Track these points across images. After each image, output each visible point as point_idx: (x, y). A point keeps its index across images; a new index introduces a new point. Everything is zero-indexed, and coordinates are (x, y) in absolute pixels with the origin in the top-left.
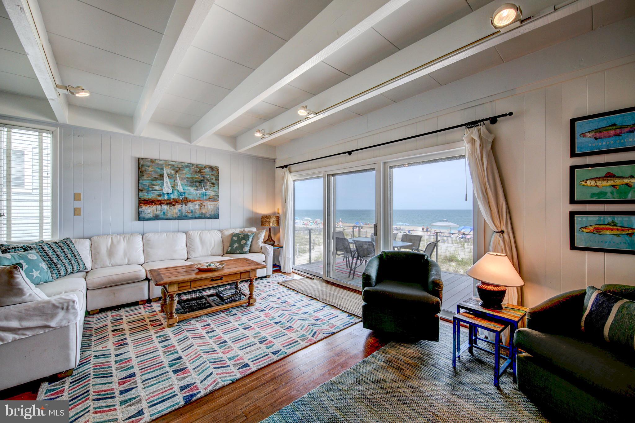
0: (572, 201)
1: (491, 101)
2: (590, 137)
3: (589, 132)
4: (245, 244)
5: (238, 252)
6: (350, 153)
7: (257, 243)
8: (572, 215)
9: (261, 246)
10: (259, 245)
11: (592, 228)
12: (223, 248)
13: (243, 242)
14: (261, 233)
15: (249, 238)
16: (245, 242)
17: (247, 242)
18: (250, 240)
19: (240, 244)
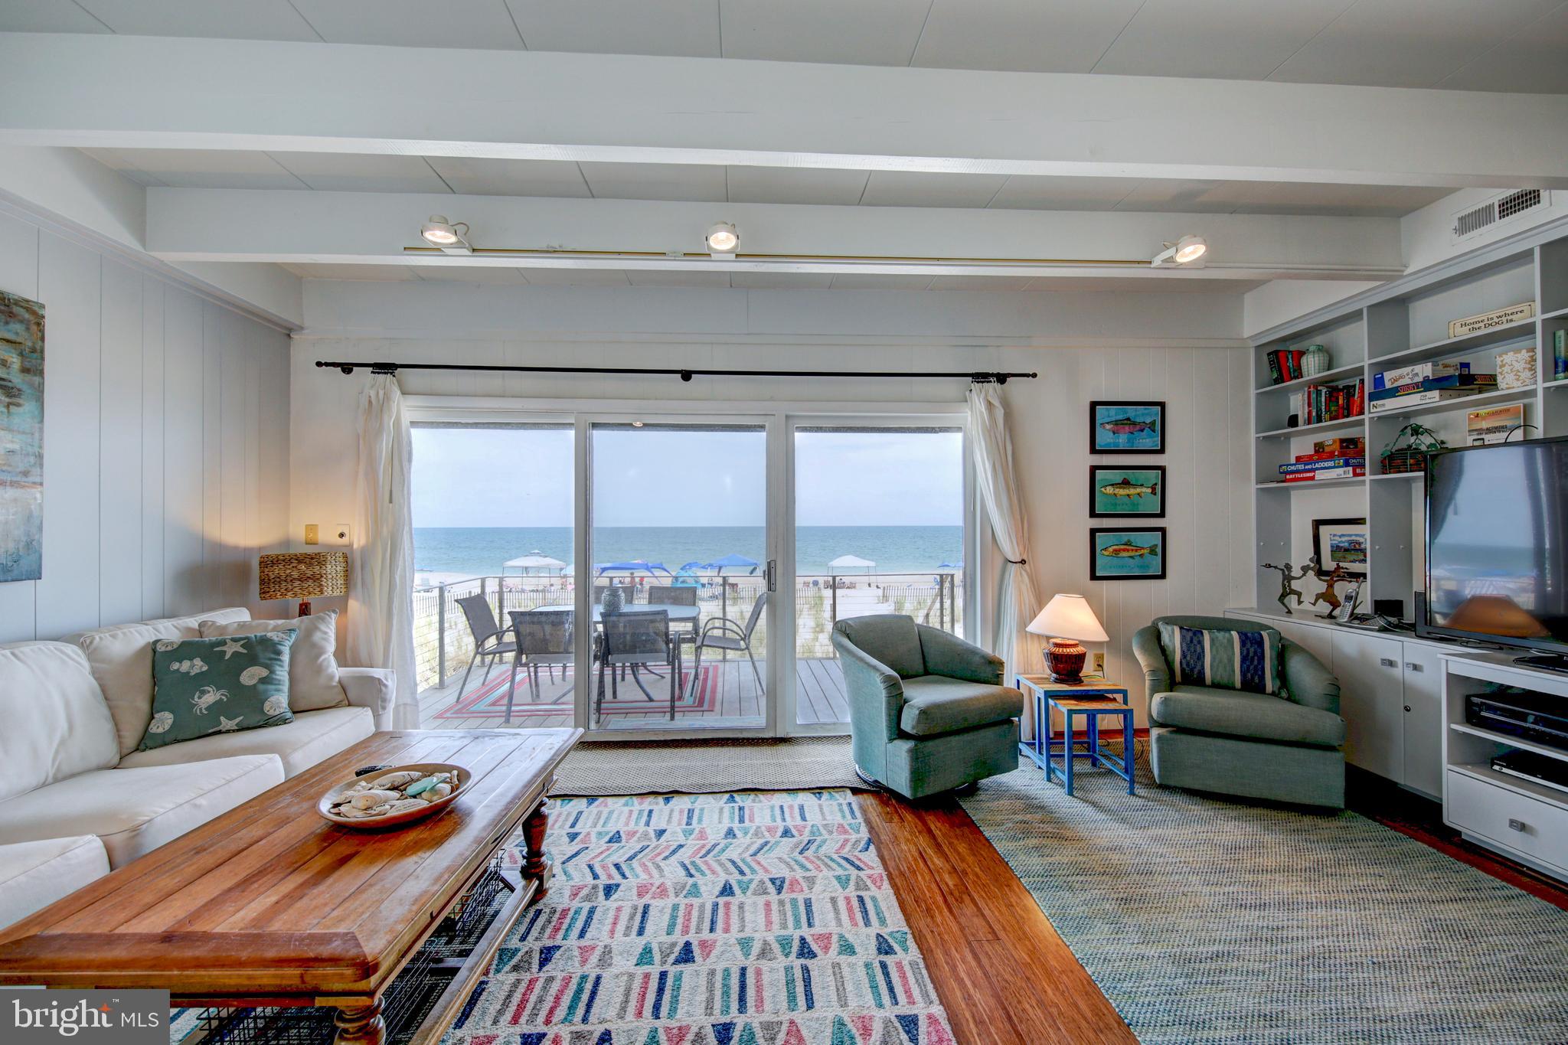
0: (1093, 514)
1: (998, 346)
2: (1109, 430)
3: (1108, 423)
4: (264, 681)
5: (226, 723)
6: (686, 375)
7: (319, 670)
8: (1093, 532)
9: (337, 679)
10: (331, 677)
11: (1111, 549)
12: (116, 725)
13: (249, 676)
14: (323, 627)
15: (279, 653)
16: (264, 673)
17: (272, 672)
18: (286, 658)
19: (235, 687)
